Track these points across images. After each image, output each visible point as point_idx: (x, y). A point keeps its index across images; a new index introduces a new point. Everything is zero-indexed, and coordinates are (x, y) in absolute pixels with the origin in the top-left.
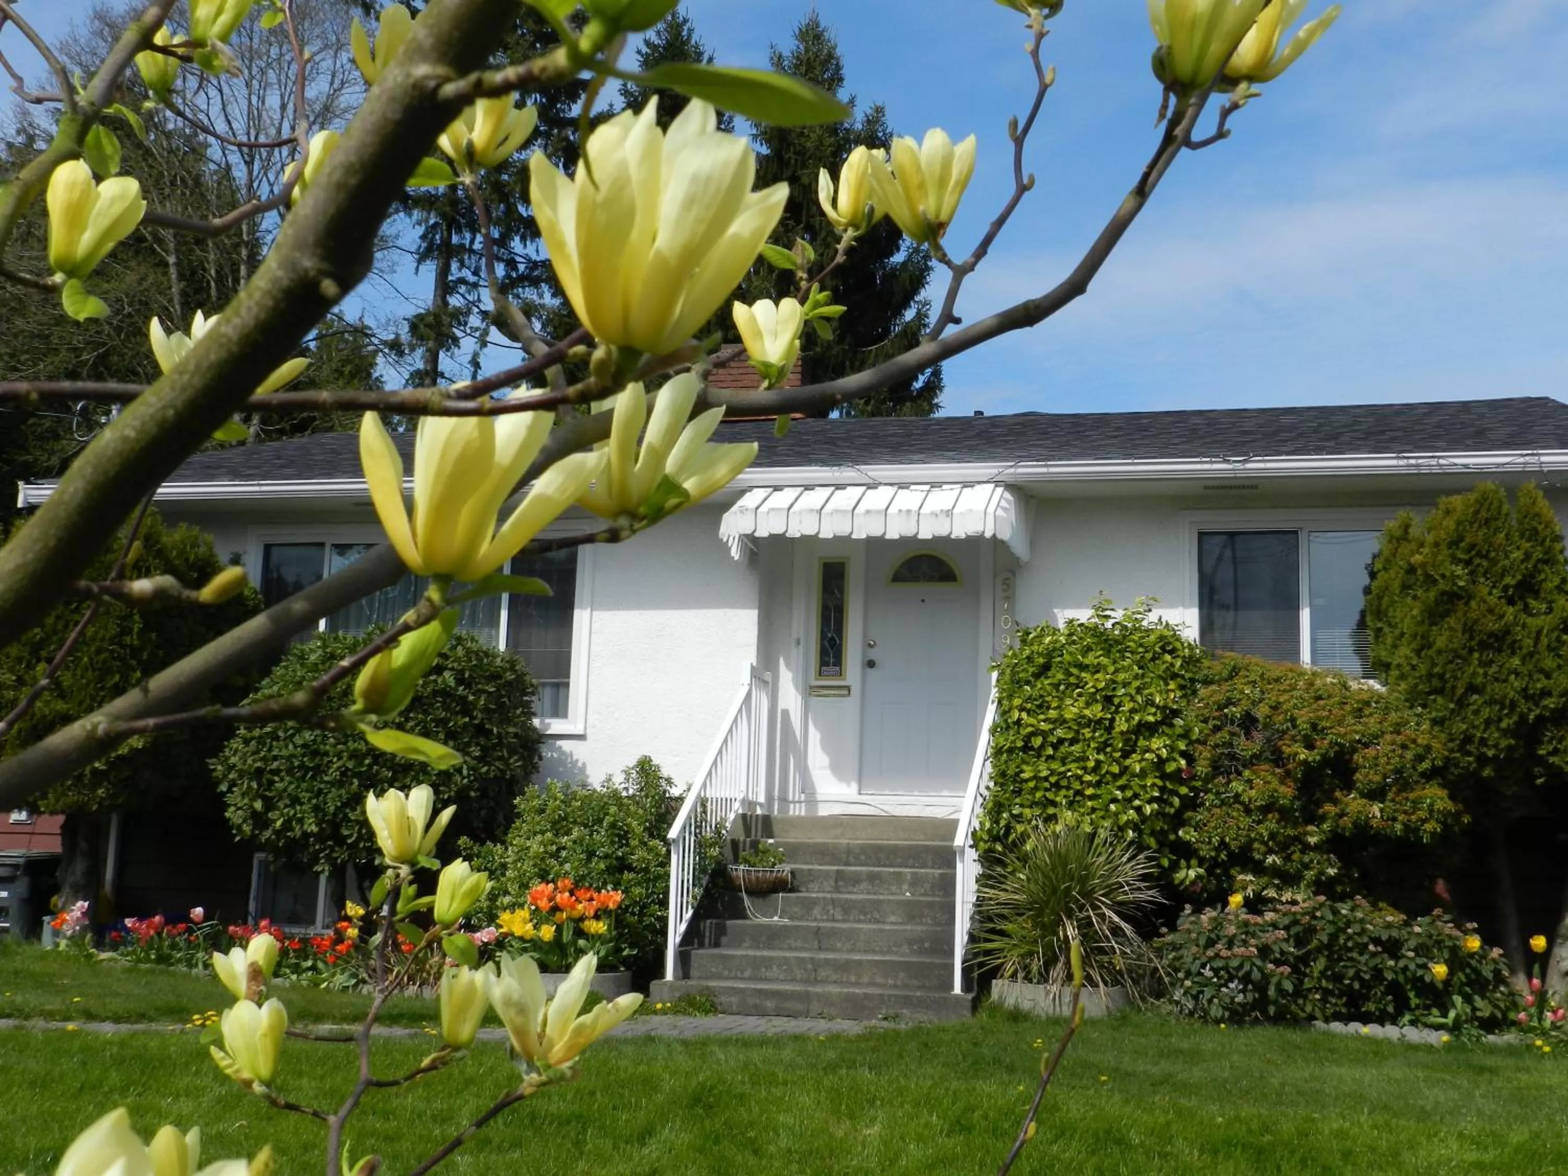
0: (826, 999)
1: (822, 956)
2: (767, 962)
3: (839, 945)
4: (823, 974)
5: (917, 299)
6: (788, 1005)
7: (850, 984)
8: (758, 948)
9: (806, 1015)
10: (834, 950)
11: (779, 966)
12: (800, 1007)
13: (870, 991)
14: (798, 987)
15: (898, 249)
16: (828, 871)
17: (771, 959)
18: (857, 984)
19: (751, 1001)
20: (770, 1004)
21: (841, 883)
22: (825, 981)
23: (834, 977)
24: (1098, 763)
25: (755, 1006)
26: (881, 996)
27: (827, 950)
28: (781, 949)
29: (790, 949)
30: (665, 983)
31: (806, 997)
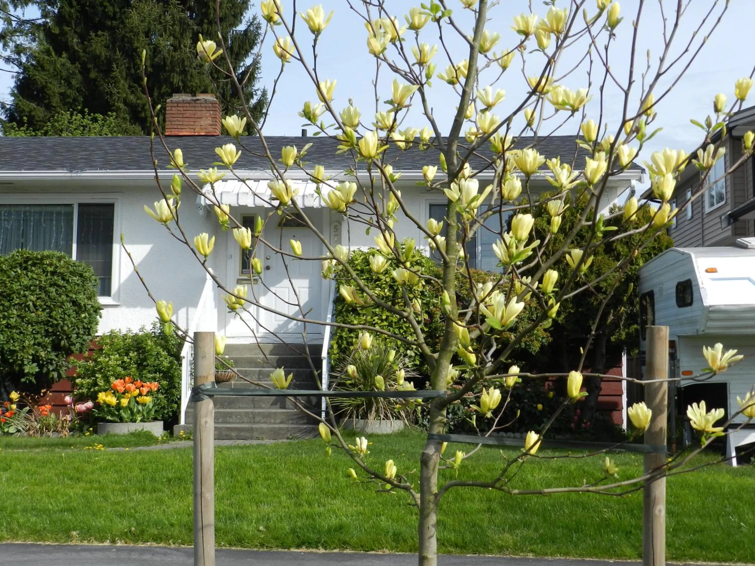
0: (262, 431)
1: (257, 411)
2: (230, 415)
3: (264, 406)
4: (257, 419)
5: (252, 51)
6: (242, 434)
7: (270, 423)
8: (223, 408)
9: (251, 438)
10: (261, 408)
11: (236, 417)
12: (248, 435)
13: (282, 426)
14: (247, 426)
15: (241, 22)
16: (255, 371)
17: (232, 413)
18: (274, 423)
19: (224, 433)
20: (233, 434)
21: (261, 376)
22: (259, 422)
23: (263, 421)
24: (387, 317)
25: (226, 435)
26: (287, 428)
27: (258, 408)
28: (235, 408)
29: (239, 408)
30: (181, 426)
31: (251, 430)
